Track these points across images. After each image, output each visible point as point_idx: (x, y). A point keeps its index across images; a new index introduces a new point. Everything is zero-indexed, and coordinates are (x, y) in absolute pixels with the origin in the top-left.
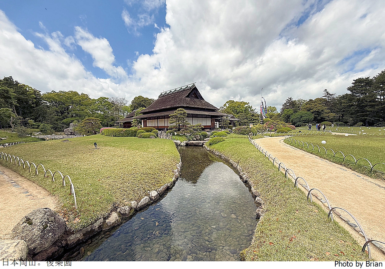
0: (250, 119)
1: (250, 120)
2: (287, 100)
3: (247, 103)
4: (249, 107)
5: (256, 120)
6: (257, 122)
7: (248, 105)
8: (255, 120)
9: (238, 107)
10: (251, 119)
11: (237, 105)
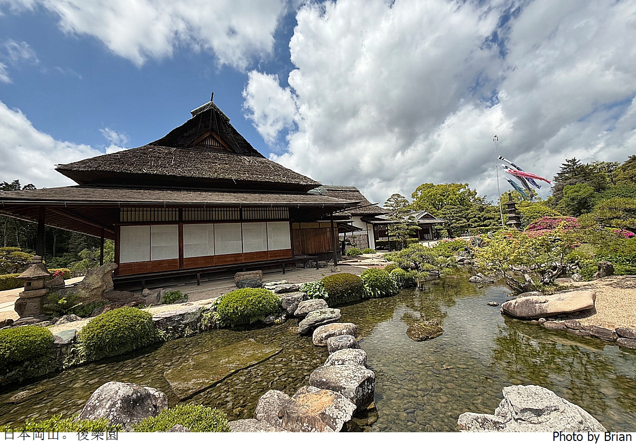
0: (475, 217)
1: (476, 221)
2: (564, 166)
3: (463, 184)
4: (470, 194)
5: (491, 218)
6: (493, 223)
7: (467, 188)
8: (489, 219)
9: (444, 196)
10: (479, 218)
11: (440, 192)
